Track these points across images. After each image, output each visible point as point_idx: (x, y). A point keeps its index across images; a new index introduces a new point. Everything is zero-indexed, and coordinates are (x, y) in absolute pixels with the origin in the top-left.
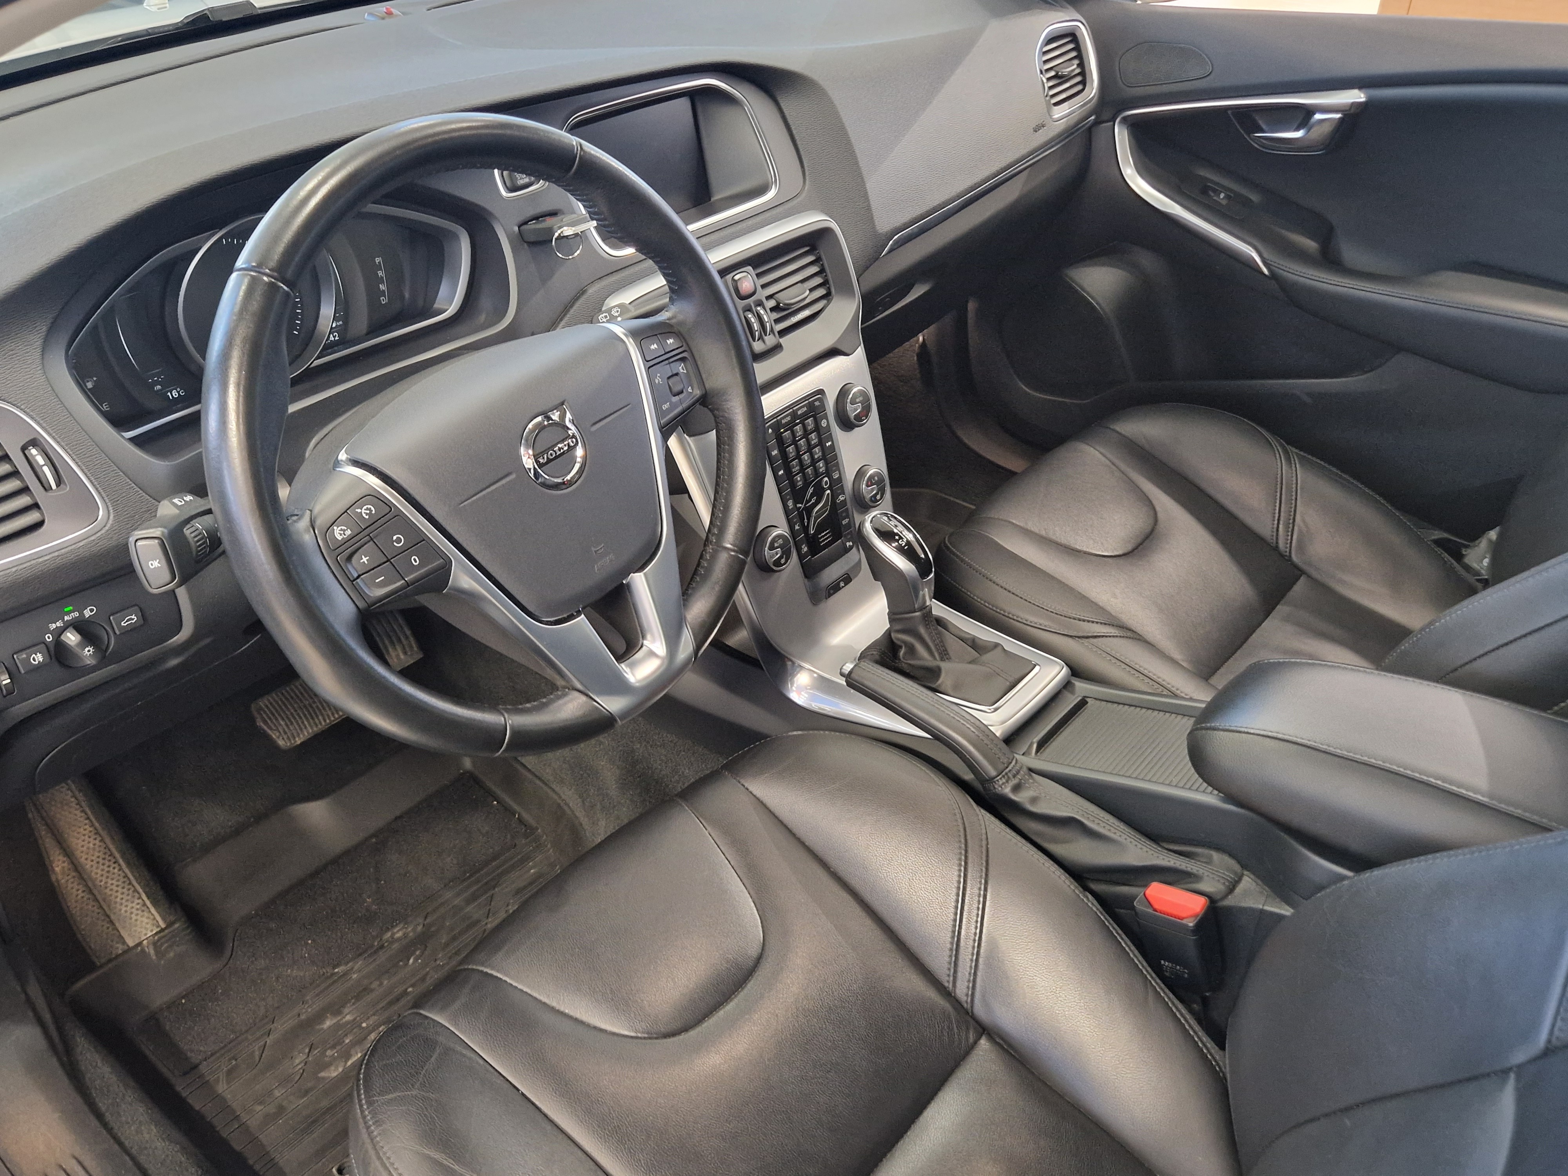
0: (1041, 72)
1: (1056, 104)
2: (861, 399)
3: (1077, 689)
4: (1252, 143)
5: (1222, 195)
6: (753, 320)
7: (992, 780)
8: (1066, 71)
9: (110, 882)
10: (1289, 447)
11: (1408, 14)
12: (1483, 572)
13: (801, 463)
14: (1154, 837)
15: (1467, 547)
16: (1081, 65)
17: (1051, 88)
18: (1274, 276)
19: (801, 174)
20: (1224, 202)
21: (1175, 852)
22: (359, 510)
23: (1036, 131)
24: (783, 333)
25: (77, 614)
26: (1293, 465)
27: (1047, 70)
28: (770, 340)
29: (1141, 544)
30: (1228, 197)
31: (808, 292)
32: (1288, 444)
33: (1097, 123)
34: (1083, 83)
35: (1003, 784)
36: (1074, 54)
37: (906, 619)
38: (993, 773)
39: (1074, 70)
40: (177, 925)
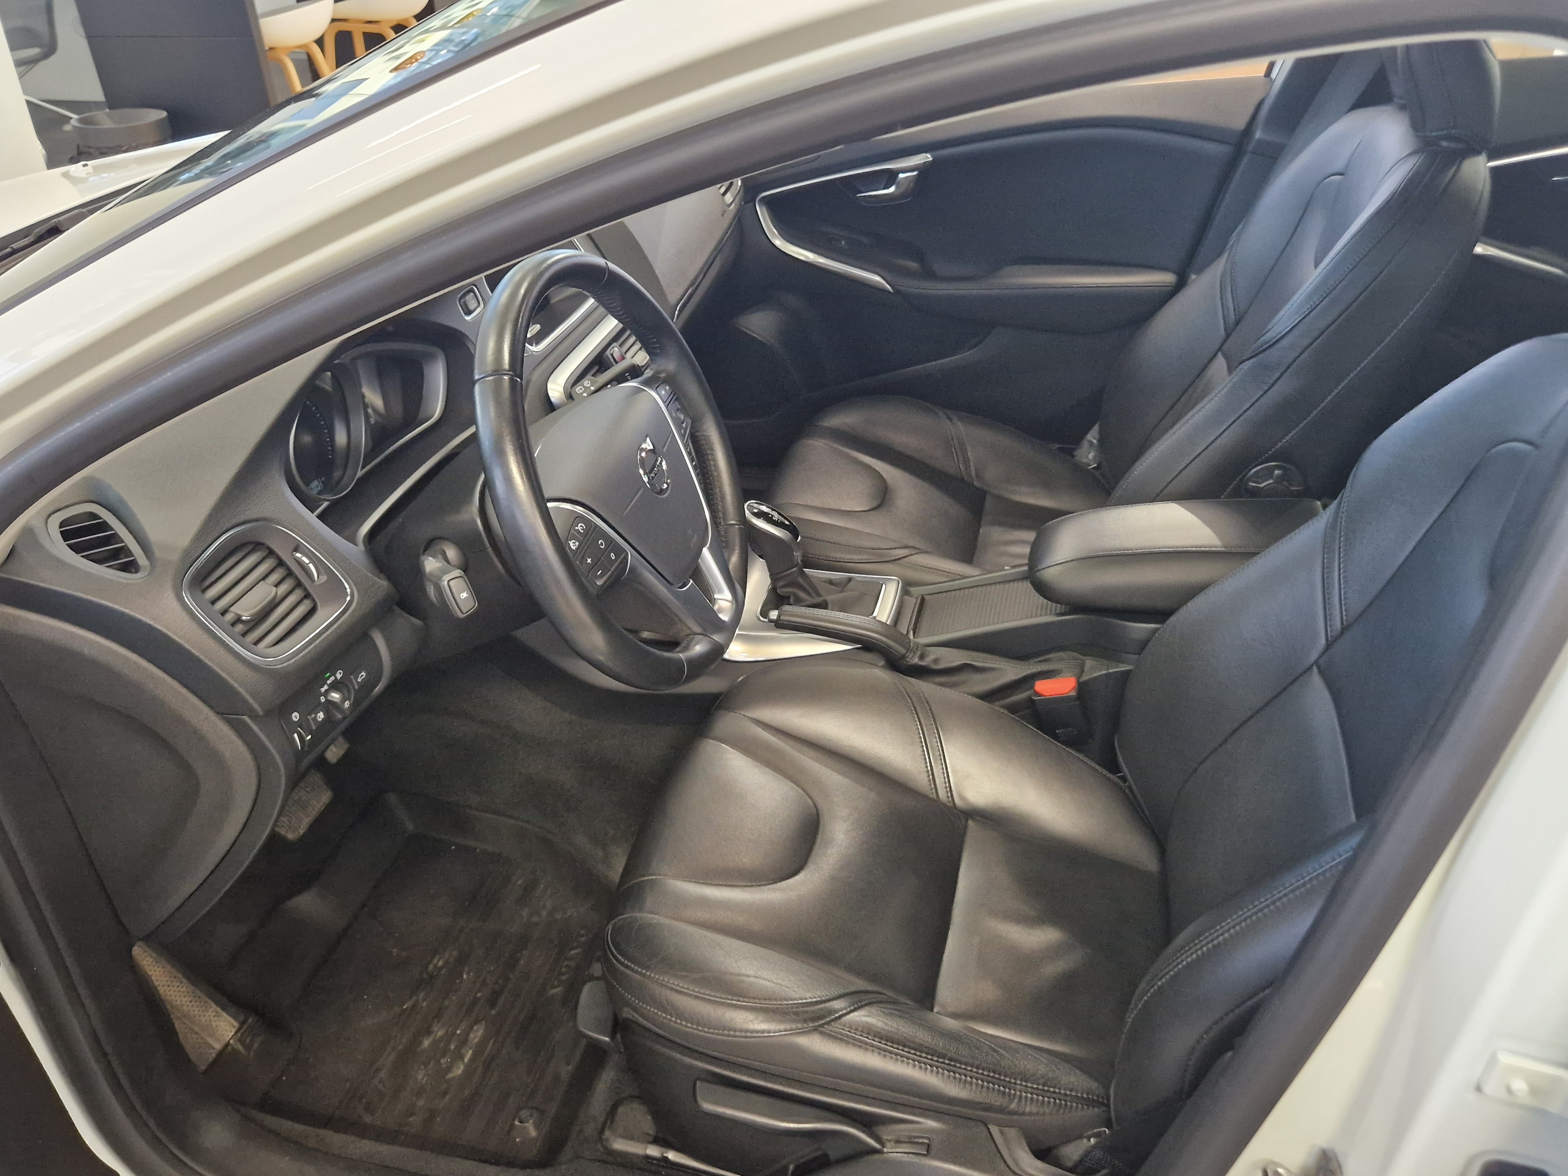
3: (913, 593)
4: (858, 201)
5: (843, 242)
7: (903, 657)
14: (1022, 657)
15: (1075, 449)
18: (897, 292)
20: (846, 247)
21: (1040, 661)
22: (577, 528)
25: (332, 678)
30: (847, 243)
33: (745, 207)
35: (913, 656)
37: (789, 574)
38: (903, 651)
40: (250, 1020)
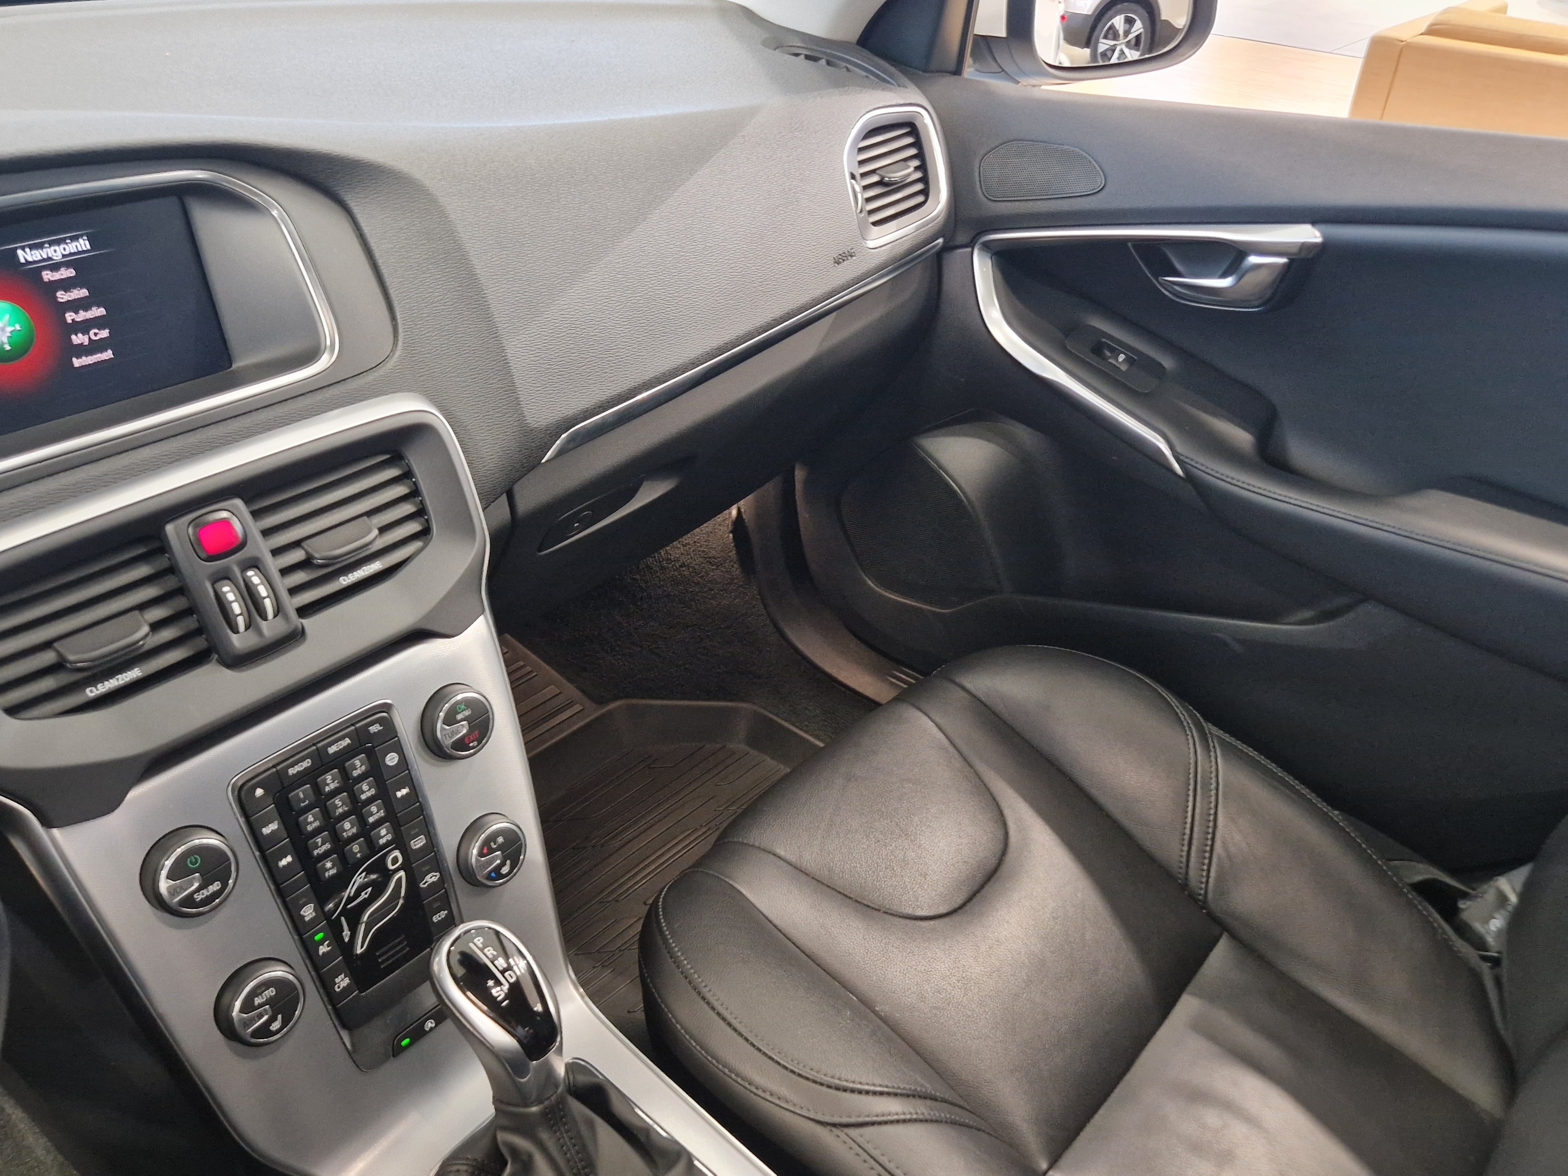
0: (853, 177)
1: (875, 224)
2: (467, 713)
4: (1163, 290)
5: (1122, 357)
6: (231, 597)
8: (897, 175)
10: (1209, 727)
11: (1382, 118)
12: (1490, 940)
13: (336, 838)
15: (1465, 896)
16: (923, 168)
17: (868, 200)
18: (1190, 478)
19: (390, 329)
20: (1124, 368)
23: (839, 263)
24: (304, 611)
26: (1212, 754)
27: (864, 175)
28: (271, 628)
29: (978, 891)
30: (1129, 360)
31: (376, 532)
32: (1207, 719)
33: (948, 248)
34: (925, 192)
36: (913, 151)
37: (516, 1114)
39: (909, 175)
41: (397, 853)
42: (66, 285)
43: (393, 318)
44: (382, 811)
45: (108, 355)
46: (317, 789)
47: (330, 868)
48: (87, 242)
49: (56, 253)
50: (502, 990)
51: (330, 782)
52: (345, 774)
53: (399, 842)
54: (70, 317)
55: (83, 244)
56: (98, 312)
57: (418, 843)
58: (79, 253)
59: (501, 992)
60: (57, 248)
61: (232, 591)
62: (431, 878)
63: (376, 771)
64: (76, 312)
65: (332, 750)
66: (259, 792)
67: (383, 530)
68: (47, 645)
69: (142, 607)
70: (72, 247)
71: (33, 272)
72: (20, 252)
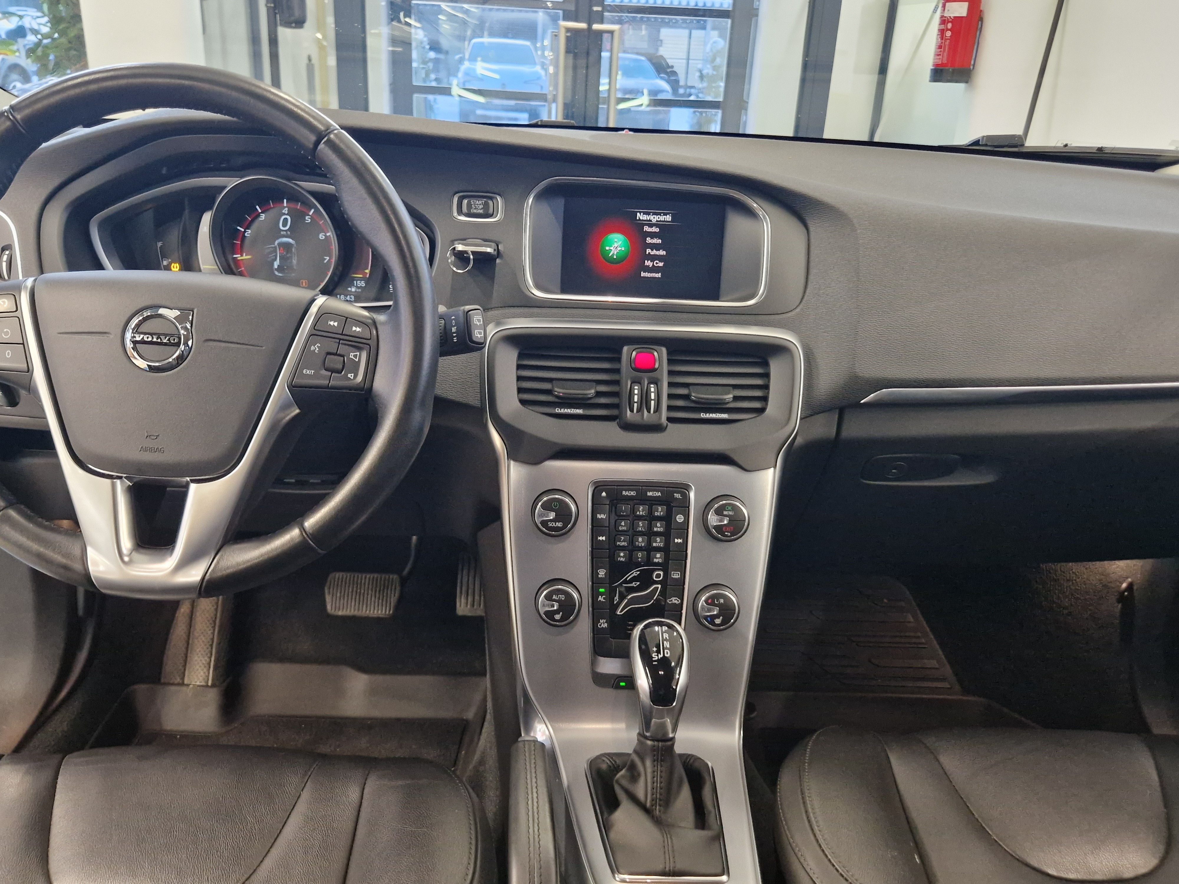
2: (731, 513)
6: (636, 392)
9: (202, 637)
13: (632, 542)
19: (801, 295)
24: (672, 420)
28: (650, 417)
31: (733, 398)
41: (662, 573)
42: (653, 235)
43: (805, 292)
44: (662, 544)
45: (659, 275)
46: (633, 510)
47: (622, 557)
48: (670, 217)
49: (654, 219)
50: (658, 656)
51: (641, 511)
52: (651, 512)
53: (664, 567)
54: (648, 251)
55: (669, 218)
56: (662, 253)
57: (676, 575)
58: (664, 221)
59: (657, 657)
60: (655, 216)
61: (638, 389)
62: (675, 600)
63: (668, 519)
64: (652, 250)
65: (650, 494)
66: (604, 494)
67: (736, 399)
68: (550, 380)
69: (599, 382)
70: (662, 218)
71: (641, 224)
72: (638, 214)
